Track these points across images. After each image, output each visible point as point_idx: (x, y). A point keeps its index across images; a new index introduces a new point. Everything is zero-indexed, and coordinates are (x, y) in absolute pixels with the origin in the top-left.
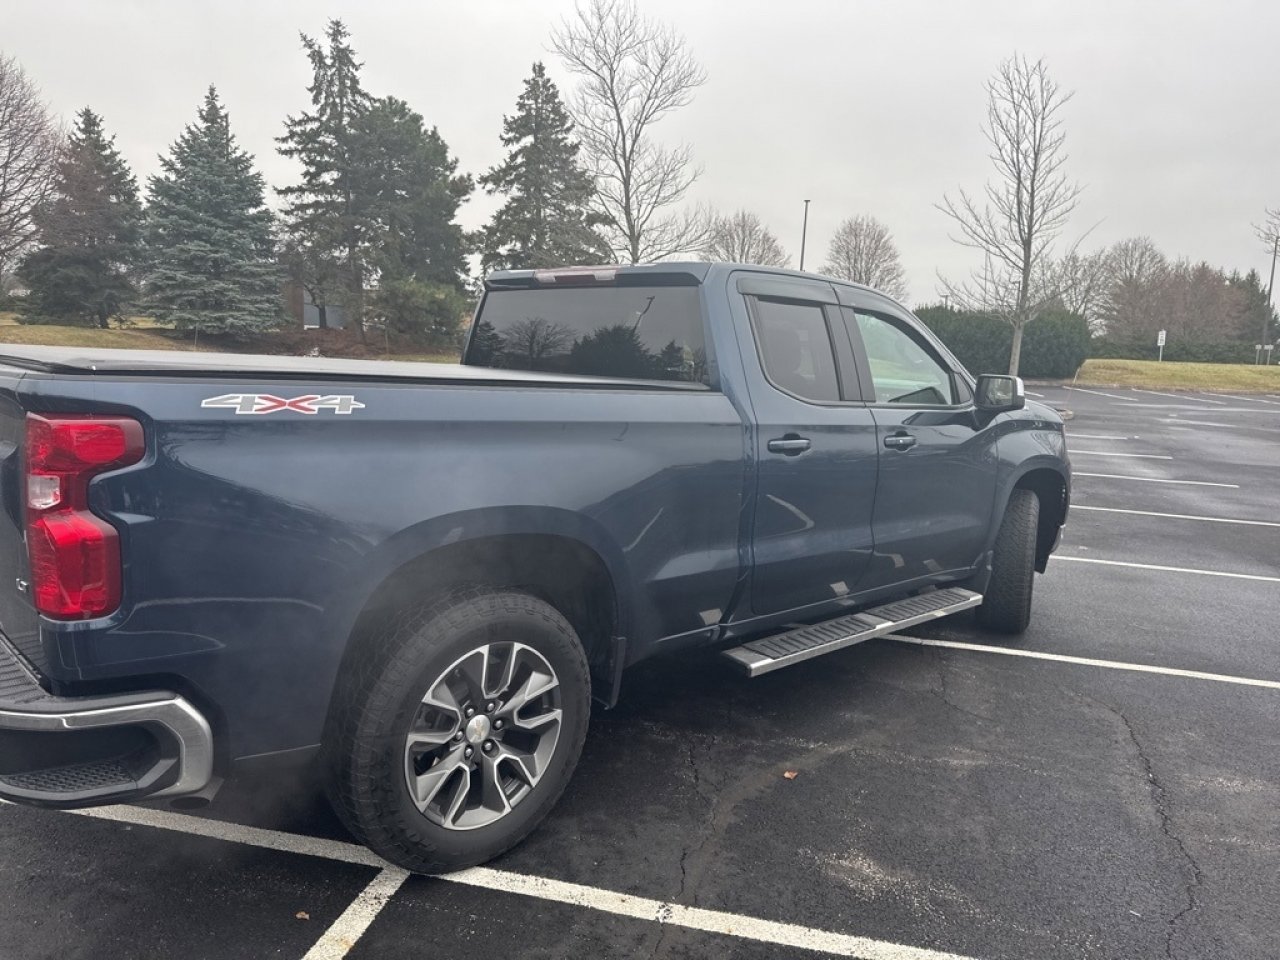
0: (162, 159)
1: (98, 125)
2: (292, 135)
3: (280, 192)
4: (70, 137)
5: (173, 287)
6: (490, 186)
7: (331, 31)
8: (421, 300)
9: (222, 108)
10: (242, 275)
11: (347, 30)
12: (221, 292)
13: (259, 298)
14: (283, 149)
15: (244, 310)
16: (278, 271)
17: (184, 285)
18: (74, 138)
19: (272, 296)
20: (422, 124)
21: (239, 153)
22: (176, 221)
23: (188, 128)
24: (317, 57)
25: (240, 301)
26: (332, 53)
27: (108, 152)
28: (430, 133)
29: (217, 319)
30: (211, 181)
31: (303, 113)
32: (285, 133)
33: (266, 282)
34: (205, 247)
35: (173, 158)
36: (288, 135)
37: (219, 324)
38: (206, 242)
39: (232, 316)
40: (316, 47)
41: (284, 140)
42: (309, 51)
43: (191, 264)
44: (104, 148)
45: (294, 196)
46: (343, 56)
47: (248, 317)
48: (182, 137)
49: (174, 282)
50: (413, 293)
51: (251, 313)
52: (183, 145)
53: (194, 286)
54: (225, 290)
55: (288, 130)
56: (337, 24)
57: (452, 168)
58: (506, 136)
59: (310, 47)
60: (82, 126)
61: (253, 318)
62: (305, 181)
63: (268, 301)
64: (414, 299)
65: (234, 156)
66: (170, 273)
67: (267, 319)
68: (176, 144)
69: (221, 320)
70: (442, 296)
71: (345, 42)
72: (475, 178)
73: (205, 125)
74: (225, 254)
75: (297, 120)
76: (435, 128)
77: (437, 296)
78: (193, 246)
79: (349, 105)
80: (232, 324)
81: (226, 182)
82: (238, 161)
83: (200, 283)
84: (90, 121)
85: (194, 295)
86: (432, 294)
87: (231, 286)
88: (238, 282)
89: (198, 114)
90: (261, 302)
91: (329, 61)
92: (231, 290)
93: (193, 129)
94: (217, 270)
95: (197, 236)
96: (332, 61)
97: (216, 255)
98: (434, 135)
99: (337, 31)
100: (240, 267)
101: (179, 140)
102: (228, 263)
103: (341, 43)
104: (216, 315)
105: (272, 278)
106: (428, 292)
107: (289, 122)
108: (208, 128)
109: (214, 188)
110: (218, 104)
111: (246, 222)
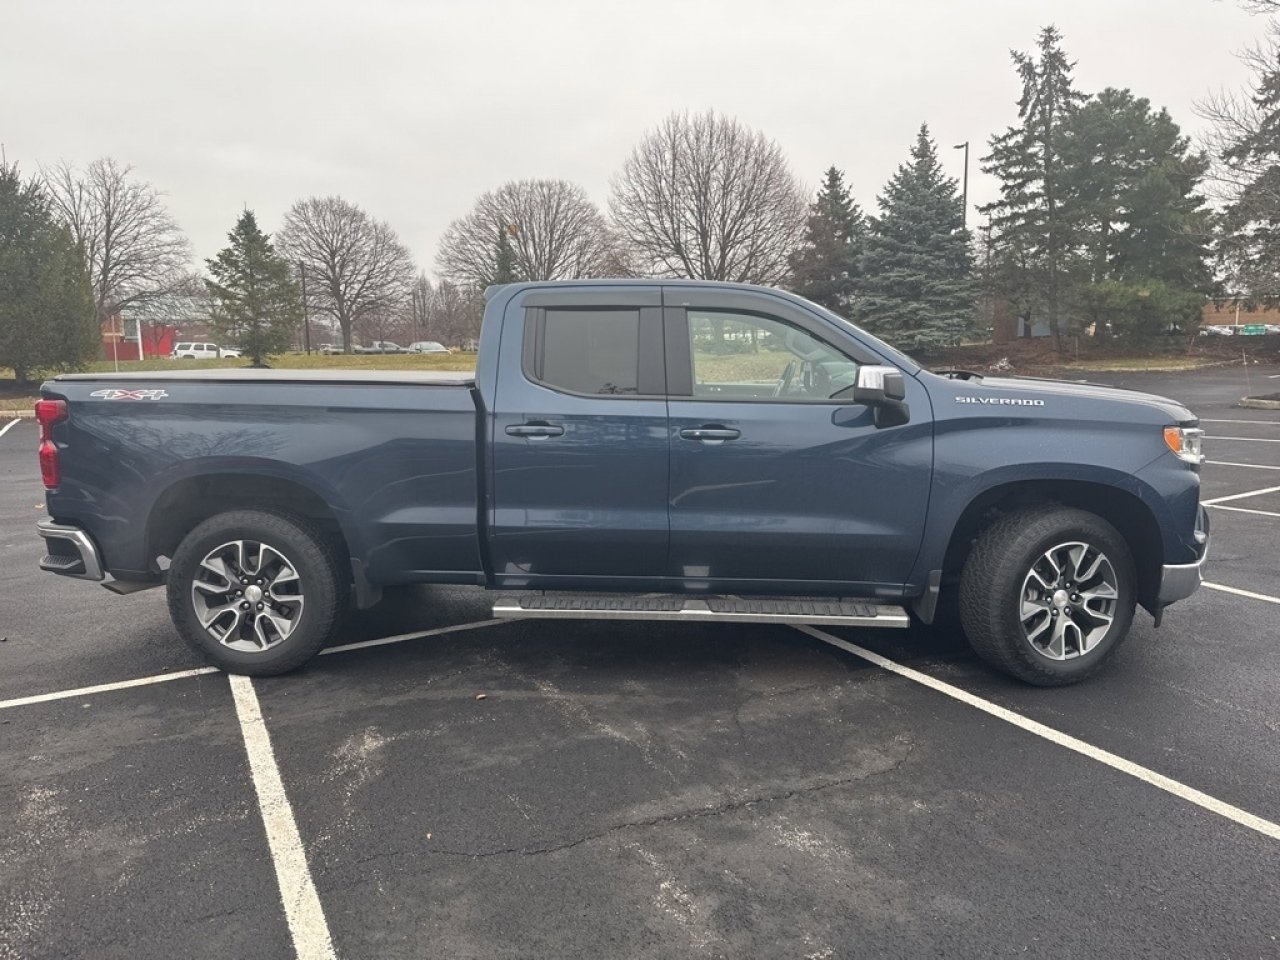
0: (880, 199)
1: (840, 179)
2: (997, 152)
3: (982, 210)
4: (819, 195)
5: (875, 311)
6: (1234, 160)
7: (1042, 40)
8: (1118, 300)
9: (932, 142)
10: (935, 294)
11: (1060, 33)
12: (915, 312)
13: (949, 314)
14: (988, 168)
15: (933, 326)
16: (971, 286)
17: (883, 308)
18: (822, 194)
19: (962, 312)
20: (1149, 109)
21: (945, 180)
22: (882, 252)
23: (901, 167)
24: (1028, 70)
25: (931, 319)
26: (1043, 61)
27: (846, 200)
28: (1158, 116)
29: (909, 337)
30: (912, 211)
31: (1009, 128)
32: (990, 151)
33: (958, 298)
34: (903, 272)
35: (886, 196)
36: (993, 153)
37: (909, 341)
38: (907, 267)
39: (921, 334)
40: (1027, 60)
41: (989, 159)
42: (1018, 66)
43: (889, 290)
44: (843, 198)
45: (995, 211)
46: (1055, 61)
47: (936, 333)
48: (895, 176)
49: (874, 307)
50: (1109, 294)
51: (939, 329)
52: (895, 183)
53: (891, 308)
54: (918, 309)
55: (991, 149)
56: (1049, 30)
57: (1182, 148)
58: (1261, 97)
59: (1021, 61)
60: (827, 183)
61: (941, 333)
62: (1004, 195)
63: (958, 316)
64: (1109, 301)
65: (940, 183)
66: (872, 299)
67: (955, 333)
68: (890, 183)
69: (912, 337)
70: (1146, 294)
71: (1056, 45)
72: (1214, 154)
73: (917, 160)
74: (922, 276)
75: (1001, 137)
76: (1164, 109)
77: (1140, 294)
78: (894, 275)
79: (1060, 108)
80: (920, 340)
81: (926, 210)
82: (944, 187)
83: (897, 306)
84: (834, 177)
85: (890, 316)
86: (1135, 293)
87: (923, 305)
88: (930, 301)
89: (910, 153)
90: (951, 317)
91: (1039, 70)
92: (923, 309)
93: (905, 167)
94: (914, 292)
95: (900, 263)
96: (1043, 68)
97: (912, 279)
98: (1164, 118)
99: (1049, 36)
100: (933, 287)
101: (892, 179)
102: (924, 285)
103: (1053, 48)
104: (908, 333)
105: (964, 294)
106: (1131, 290)
107: (993, 141)
108: (918, 163)
109: (915, 217)
110: (929, 139)
111: (942, 244)
